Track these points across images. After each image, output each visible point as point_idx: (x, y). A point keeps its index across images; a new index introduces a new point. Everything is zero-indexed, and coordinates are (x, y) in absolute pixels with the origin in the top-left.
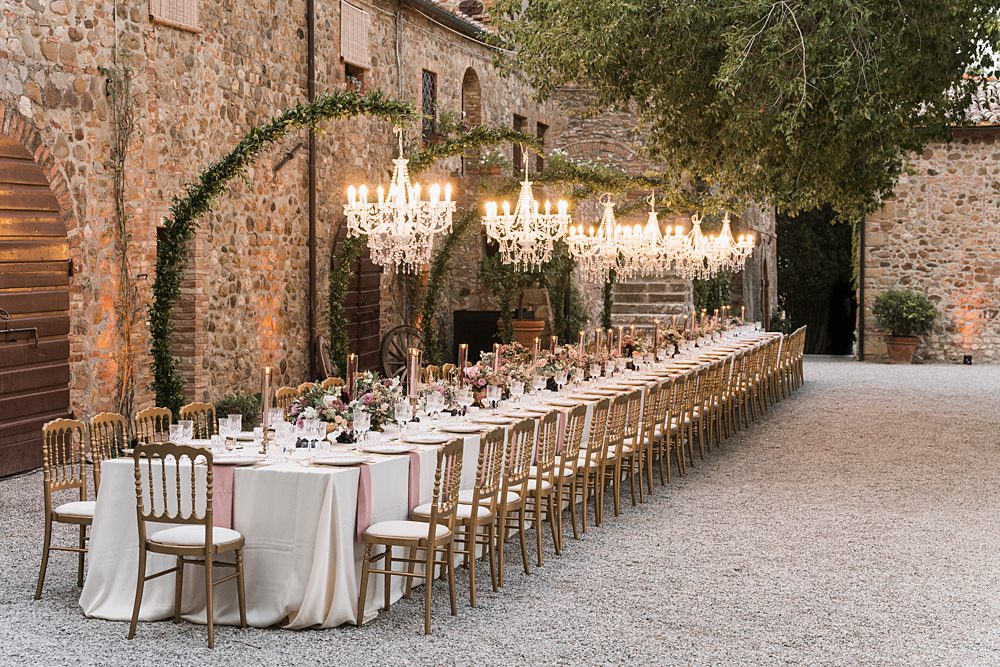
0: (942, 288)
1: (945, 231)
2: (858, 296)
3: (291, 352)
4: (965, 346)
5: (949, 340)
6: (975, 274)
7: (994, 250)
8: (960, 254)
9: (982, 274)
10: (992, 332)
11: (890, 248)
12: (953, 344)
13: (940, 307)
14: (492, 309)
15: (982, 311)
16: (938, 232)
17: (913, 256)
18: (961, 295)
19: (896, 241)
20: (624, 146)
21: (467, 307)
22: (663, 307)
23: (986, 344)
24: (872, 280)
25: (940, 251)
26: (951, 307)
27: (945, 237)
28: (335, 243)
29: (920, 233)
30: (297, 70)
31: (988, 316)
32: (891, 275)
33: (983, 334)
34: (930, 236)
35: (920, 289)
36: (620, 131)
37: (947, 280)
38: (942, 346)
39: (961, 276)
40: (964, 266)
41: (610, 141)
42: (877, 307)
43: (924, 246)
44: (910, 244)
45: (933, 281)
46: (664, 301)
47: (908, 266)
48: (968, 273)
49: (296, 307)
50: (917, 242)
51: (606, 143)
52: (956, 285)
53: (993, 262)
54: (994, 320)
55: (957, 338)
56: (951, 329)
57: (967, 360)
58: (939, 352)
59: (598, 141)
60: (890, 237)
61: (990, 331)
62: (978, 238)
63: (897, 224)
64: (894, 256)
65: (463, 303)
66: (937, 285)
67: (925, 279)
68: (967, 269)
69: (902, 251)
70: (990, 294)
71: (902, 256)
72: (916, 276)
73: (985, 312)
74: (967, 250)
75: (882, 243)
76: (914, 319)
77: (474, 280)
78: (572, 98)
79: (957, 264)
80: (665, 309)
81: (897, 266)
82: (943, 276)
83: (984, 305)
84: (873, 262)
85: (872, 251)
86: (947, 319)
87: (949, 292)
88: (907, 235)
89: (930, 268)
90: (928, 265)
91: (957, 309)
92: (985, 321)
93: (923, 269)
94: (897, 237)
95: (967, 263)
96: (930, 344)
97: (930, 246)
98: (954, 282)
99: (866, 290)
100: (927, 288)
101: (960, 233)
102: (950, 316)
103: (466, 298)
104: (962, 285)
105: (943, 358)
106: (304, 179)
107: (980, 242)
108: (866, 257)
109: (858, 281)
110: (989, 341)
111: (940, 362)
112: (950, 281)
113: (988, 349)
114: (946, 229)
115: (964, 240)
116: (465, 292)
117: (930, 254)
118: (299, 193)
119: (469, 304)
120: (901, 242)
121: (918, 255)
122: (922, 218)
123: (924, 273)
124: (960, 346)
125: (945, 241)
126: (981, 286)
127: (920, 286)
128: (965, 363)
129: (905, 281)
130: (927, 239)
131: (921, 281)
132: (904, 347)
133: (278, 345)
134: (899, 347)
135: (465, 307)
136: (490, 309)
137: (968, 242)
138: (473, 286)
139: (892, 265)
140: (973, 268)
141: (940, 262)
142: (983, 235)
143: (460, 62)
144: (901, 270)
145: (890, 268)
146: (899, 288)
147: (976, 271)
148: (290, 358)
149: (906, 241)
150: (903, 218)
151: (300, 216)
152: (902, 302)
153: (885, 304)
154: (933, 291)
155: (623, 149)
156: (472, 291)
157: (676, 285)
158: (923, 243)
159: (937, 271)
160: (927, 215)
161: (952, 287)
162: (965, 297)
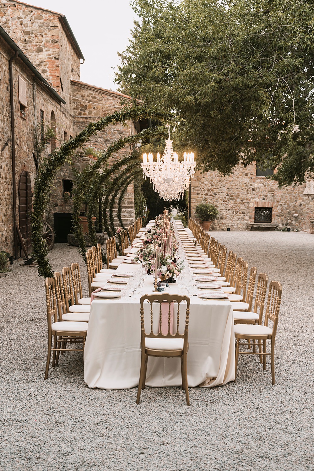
0: (219, 203)
1: (220, 181)
2: (188, 206)
3: (8, 233)
4: (227, 224)
5: (221, 222)
6: (230, 197)
7: (237, 188)
8: (225, 190)
9: (233, 198)
10: (236, 219)
11: (200, 187)
12: (222, 224)
13: (218, 209)
14: (68, 212)
15: (233, 211)
16: (218, 181)
17: (208, 190)
18: (225, 205)
19: (202, 185)
20: (103, 146)
21: (57, 211)
22: (126, 211)
23: (234, 223)
24: (193, 200)
25: (218, 189)
26: (222, 210)
27: (220, 184)
28: (19, 184)
29: (211, 182)
30: (7, 105)
31: (235, 213)
32: (200, 198)
33: (233, 220)
34: (215, 183)
35: (211, 203)
36: (102, 140)
37: (221, 200)
38: (219, 224)
39: (225, 198)
40: (227, 194)
41: (97, 143)
42: (197, 210)
43: (212, 187)
44: (207, 186)
45: (215, 200)
46: (125, 208)
47: (207, 194)
48: (228, 197)
49: (9, 212)
50: (210, 185)
51: (96, 145)
52: (224, 202)
53: (237, 193)
54: (237, 215)
55: (224, 221)
56: (221, 218)
57: (229, 230)
58: (217, 227)
59: (93, 143)
60: (200, 183)
61: (236, 218)
62: (232, 184)
63: (202, 178)
64: (202, 190)
65: (55, 210)
66: (217, 201)
67: (212, 199)
68: (228, 195)
69: (205, 189)
70: (236, 205)
71: (204, 191)
72: (209, 198)
73: (234, 212)
74: (228, 188)
75: (197, 186)
76: (212, 214)
77: (60, 200)
78: (81, 126)
79: (224, 194)
80: (127, 211)
81: (203, 194)
82: (219, 198)
83: (233, 209)
84: (194, 193)
85: (194, 188)
86: (220, 214)
87: (221, 204)
88: (207, 183)
89: (214, 195)
90: (214, 194)
91: (224, 210)
92: (234, 215)
93: (212, 196)
94: (203, 183)
95: (227, 193)
96: (214, 224)
97: (214, 187)
98: (223, 201)
99: (191, 204)
100: (213, 203)
101: (225, 182)
102: (221, 213)
103: (56, 208)
104: (226, 201)
105: (219, 229)
106: (10, 155)
107: (232, 185)
108: (191, 191)
109: (188, 200)
110: (235, 222)
111: (218, 230)
112: (222, 200)
113: (235, 225)
114: (220, 180)
115: (226, 185)
116: (56, 205)
117: (215, 190)
118: (8, 161)
119: (57, 210)
120: (204, 185)
121: (210, 190)
122: (212, 176)
123: (212, 197)
124: (225, 224)
125: (220, 185)
126: (232, 202)
127: (211, 202)
128: (228, 231)
129: (205, 200)
130: (214, 184)
131: (211, 200)
132: (207, 225)
133: (4, 229)
134: (205, 225)
135: (56, 211)
136: (67, 212)
137: (228, 185)
138: (59, 202)
139: (201, 194)
140: (230, 195)
141: (218, 193)
142: (233, 183)
143: (50, 107)
144: (204, 196)
145: (200, 195)
146: (204, 203)
147: (231, 196)
148: (8, 235)
149: (206, 185)
150: (205, 176)
151: (9, 171)
152: (207, 208)
153: (201, 208)
154: (215, 204)
155: (103, 147)
156: (59, 205)
157: (129, 202)
158: (212, 185)
159: (217, 196)
160: (214, 175)
161: (222, 202)
162: (227, 206)
